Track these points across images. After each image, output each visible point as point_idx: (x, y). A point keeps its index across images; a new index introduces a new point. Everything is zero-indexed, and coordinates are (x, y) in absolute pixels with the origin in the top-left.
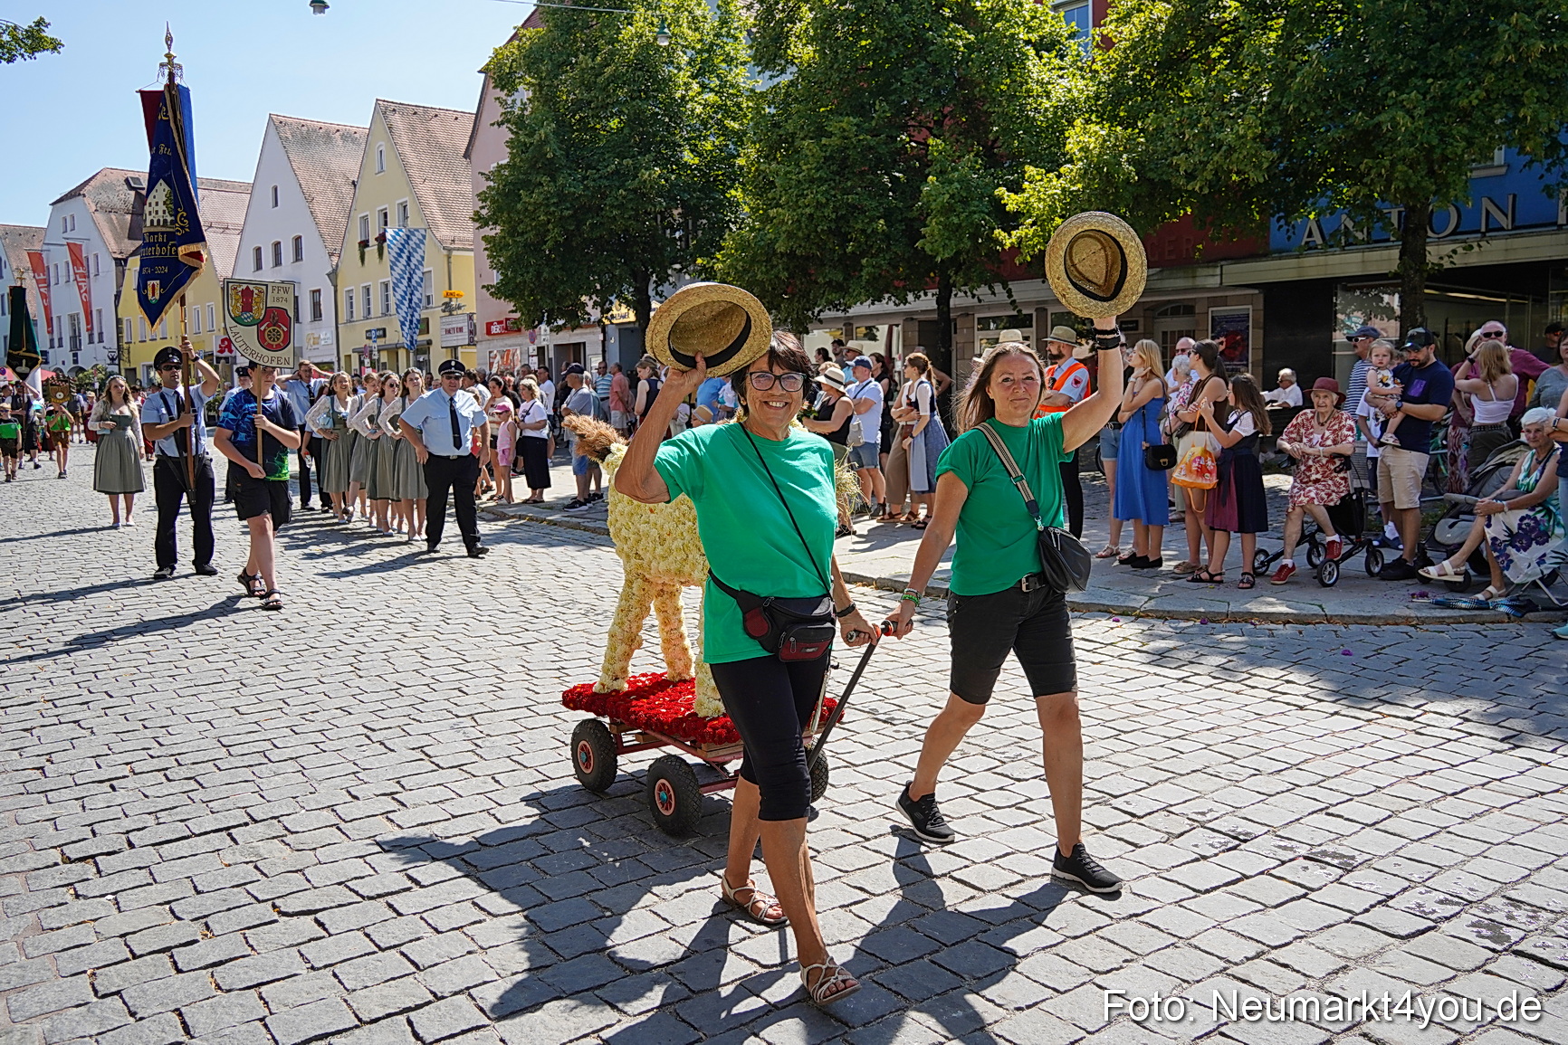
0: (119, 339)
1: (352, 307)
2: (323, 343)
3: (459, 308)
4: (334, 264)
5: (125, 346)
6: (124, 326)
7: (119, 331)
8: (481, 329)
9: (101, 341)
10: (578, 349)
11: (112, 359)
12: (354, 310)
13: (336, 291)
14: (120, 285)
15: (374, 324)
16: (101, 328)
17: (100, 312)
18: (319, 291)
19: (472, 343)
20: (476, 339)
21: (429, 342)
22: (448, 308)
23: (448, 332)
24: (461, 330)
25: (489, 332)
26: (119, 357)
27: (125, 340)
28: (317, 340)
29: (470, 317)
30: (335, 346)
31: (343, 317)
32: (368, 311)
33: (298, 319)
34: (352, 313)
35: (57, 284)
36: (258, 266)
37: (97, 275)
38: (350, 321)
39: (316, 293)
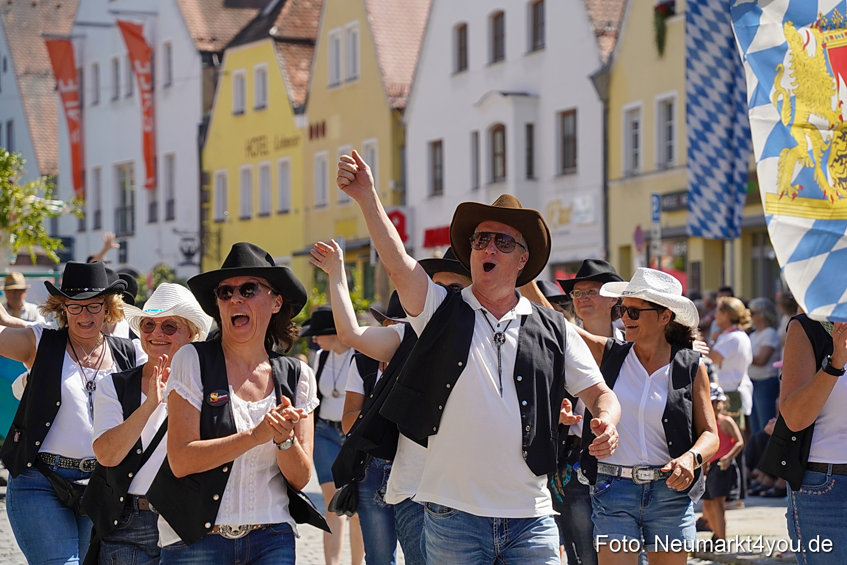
0: (203, 213)
1: (636, 145)
2: (576, 220)
4: (605, 53)
5: (213, 228)
6: (214, 188)
7: (204, 197)
9: (170, 217)
11: (189, 254)
12: (642, 150)
13: (606, 113)
14: (208, 105)
16: (171, 190)
17: (170, 159)
18: (573, 113)
26: (202, 250)
27: (213, 215)
28: (566, 215)
30: (599, 229)
31: (619, 163)
32: (669, 152)
33: (530, 173)
34: (636, 156)
35: (96, 103)
36: (462, 64)
37: (168, 85)
38: (632, 174)
39: (568, 116)
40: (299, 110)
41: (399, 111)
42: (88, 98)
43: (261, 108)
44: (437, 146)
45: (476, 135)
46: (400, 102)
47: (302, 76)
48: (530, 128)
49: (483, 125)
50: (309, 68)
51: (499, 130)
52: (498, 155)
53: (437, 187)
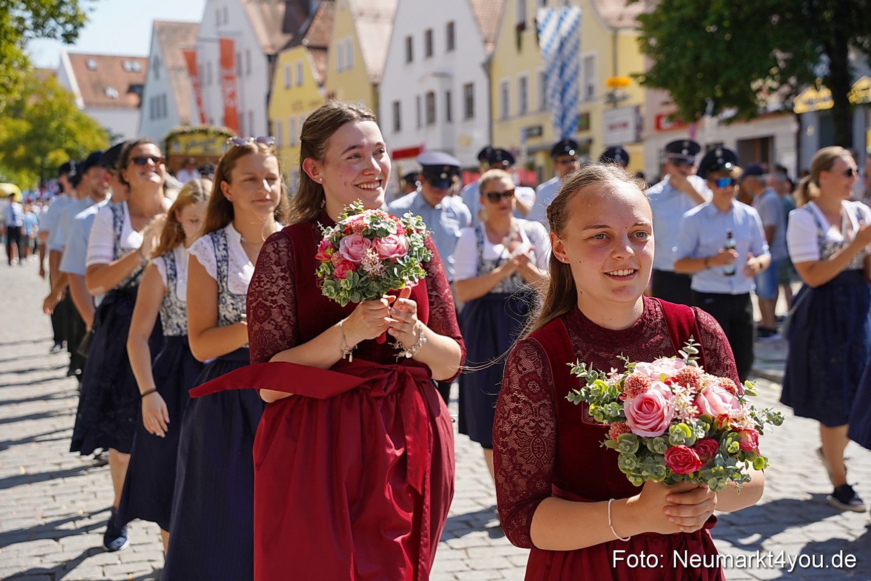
1: (506, 101)
2: (476, 144)
3: (624, 98)
4: (489, 52)
6: (275, 128)
8: (649, 123)
10: (765, 144)
12: (510, 105)
13: (490, 84)
14: (271, 84)
15: (531, 121)
18: (472, 85)
19: (638, 140)
20: (644, 134)
21: (590, 141)
22: (612, 99)
23: (612, 127)
24: (625, 125)
25: (658, 127)
28: (469, 141)
29: (637, 109)
31: (498, 113)
32: (524, 106)
33: (449, 117)
34: (506, 109)
35: (210, 82)
36: (410, 57)
37: (249, 72)
38: (505, 118)
39: (469, 87)
40: (321, 85)
41: (375, 86)
42: (206, 80)
43: (300, 84)
44: (397, 105)
45: (418, 99)
46: (376, 80)
47: (322, 66)
48: (448, 95)
49: (422, 91)
50: (326, 62)
51: (431, 95)
52: (431, 109)
53: (398, 126)
